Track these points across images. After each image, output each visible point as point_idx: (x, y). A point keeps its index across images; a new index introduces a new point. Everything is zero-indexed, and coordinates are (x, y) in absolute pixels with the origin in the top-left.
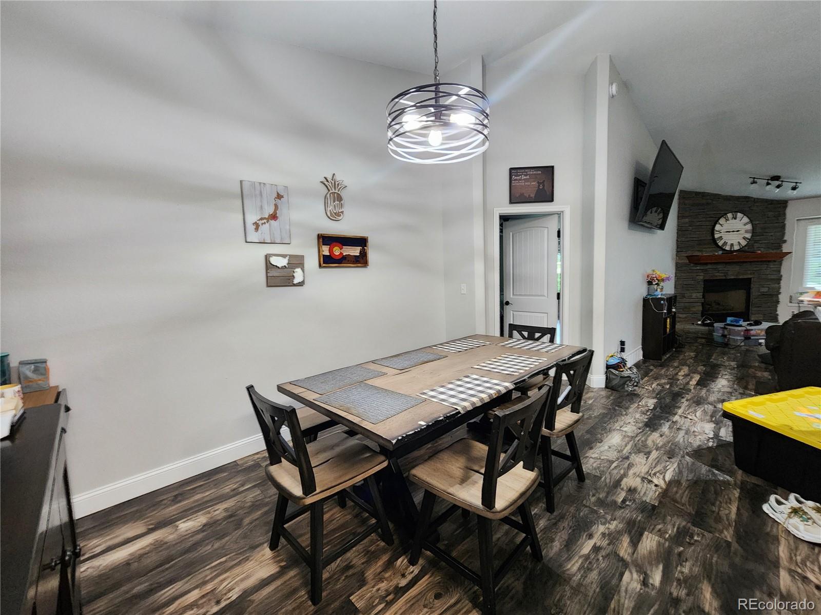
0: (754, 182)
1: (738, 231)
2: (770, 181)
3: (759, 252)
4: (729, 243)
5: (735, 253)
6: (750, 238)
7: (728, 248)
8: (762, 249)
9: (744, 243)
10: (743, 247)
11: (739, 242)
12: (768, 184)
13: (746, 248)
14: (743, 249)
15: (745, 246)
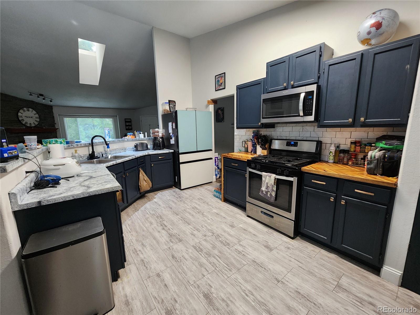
0: (31, 95)
1: (32, 117)
2: (39, 96)
3: (45, 128)
4: (29, 122)
5: (33, 128)
6: (39, 121)
7: (28, 125)
8: (46, 127)
9: (37, 123)
10: (36, 125)
11: (34, 123)
12: (38, 97)
13: (38, 126)
14: (37, 126)
15: (38, 124)
